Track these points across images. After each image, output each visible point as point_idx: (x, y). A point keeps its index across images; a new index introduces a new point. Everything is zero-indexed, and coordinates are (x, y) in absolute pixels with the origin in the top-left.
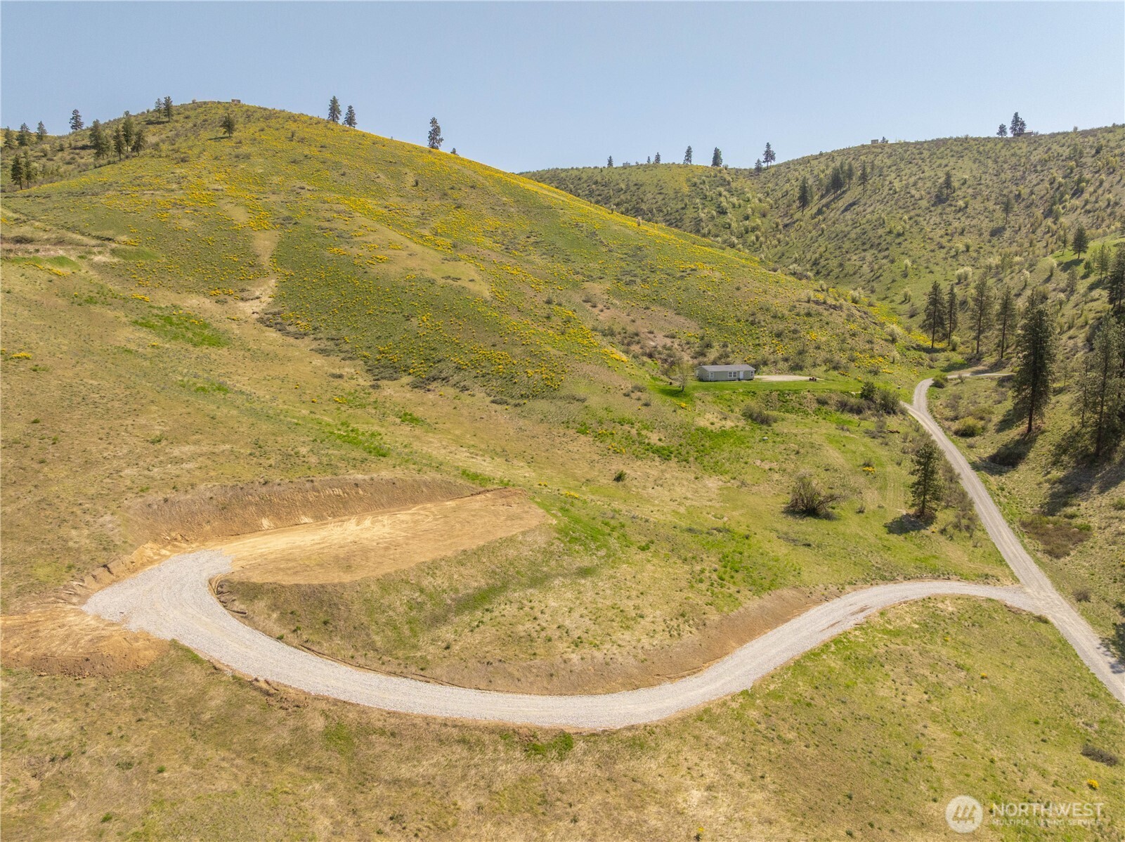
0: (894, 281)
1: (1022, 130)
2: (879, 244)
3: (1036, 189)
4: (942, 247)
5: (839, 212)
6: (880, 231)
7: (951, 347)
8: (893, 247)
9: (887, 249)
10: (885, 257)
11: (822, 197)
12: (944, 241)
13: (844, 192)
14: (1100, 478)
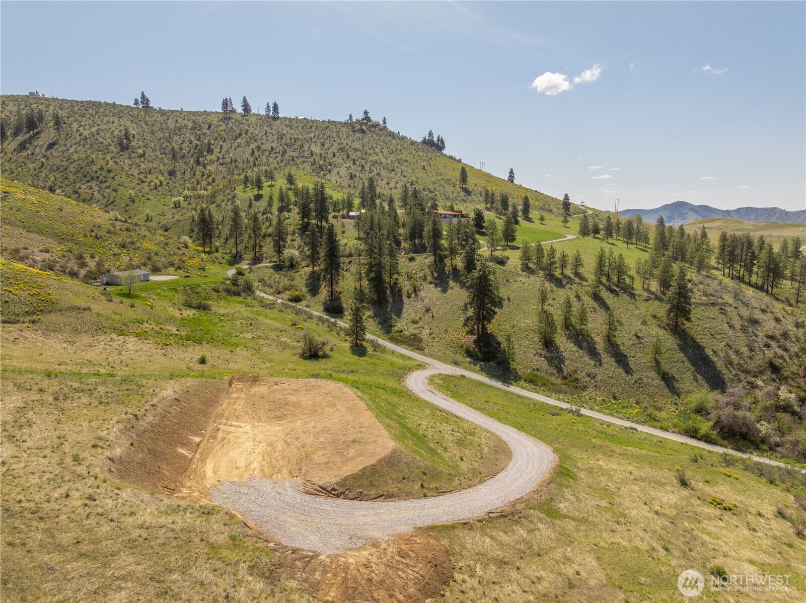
0: (127, 205)
1: (147, 103)
2: (98, 177)
3: (183, 146)
4: (143, 182)
5: (43, 150)
6: (94, 168)
7: (213, 249)
8: (110, 180)
9: (106, 181)
10: (107, 187)
11: (16, 134)
12: (142, 176)
13: (38, 133)
14: (391, 311)
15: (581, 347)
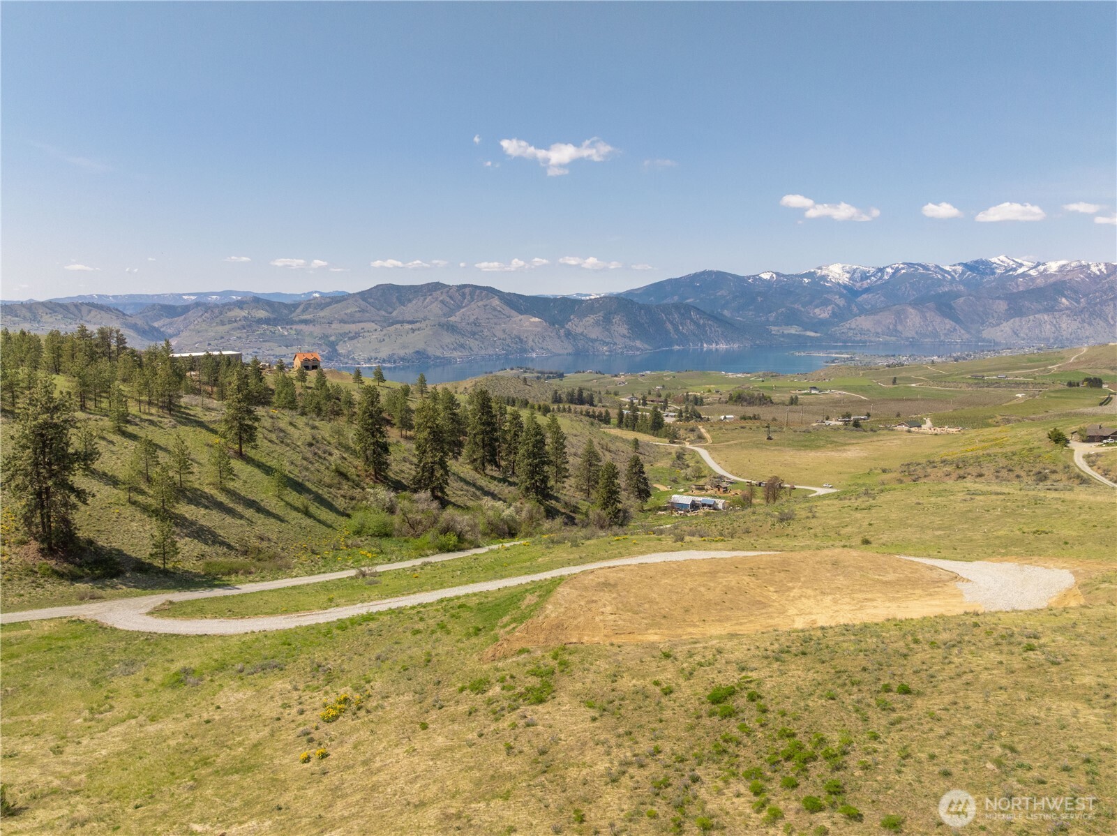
15: (207, 507)
